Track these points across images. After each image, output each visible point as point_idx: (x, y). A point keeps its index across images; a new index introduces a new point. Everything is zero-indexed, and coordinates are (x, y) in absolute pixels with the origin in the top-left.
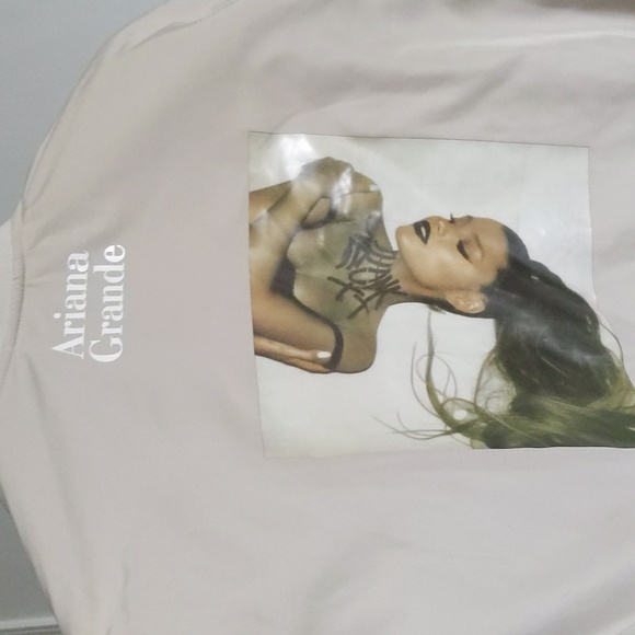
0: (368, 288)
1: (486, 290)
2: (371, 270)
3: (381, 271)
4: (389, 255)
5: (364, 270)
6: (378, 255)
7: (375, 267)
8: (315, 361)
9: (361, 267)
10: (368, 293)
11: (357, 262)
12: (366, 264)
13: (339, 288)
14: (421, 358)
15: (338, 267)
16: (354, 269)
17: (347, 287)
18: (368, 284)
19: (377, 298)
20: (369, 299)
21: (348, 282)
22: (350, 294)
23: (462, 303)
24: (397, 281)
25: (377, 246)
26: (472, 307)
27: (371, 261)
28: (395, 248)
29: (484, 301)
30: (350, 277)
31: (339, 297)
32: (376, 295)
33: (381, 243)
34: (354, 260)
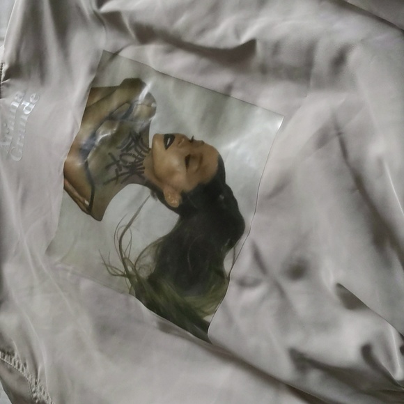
0: (127, 167)
1: (184, 195)
2: (134, 156)
3: (139, 159)
4: (146, 150)
5: (130, 155)
6: (141, 148)
7: (136, 154)
9: (130, 152)
10: (124, 170)
11: (128, 148)
12: (133, 151)
13: (111, 161)
15: (118, 148)
16: (125, 152)
17: (116, 162)
18: (128, 164)
19: (127, 175)
20: (122, 175)
21: (118, 159)
22: (114, 168)
23: (169, 197)
24: (144, 168)
25: (142, 142)
26: (173, 202)
27: (136, 151)
28: (150, 147)
29: (180, 201)
30: (121, 156)
31: (108, 167)
32: (128, 173)
33: (144, 140)
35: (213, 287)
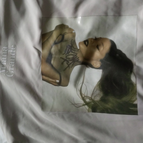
0: (71, 60)
1: (101, 61)
2: (72, 55)
3: (75, 55)
4: (77, 50)
5: (70, 55)
6: (74, 50)
7: (73, 54)
8: (56, 82)
9: (69, 54)
10: (70, 62)
11: (68, 53)
12: (71, 53)
13: (63, 60)
14: (80, 84)
15: (63, 54)
16: (67, 55)
17: (65, 60)
18: (71, 59)
19: (73, 63)
20: (70, 64)
21: (65, 58)
22: (65, 63)
23: (95, 64)
24: (78, 58)
25: (74, 48)
26: (97, 66)
27: (72, 52)
28: (79, 48)
29: (100, 64)
30: (66, 57)
31: (62, 63)
32: (72, 62)
33: (75, 47)
34: (67, 52)
35: (130, 90)
